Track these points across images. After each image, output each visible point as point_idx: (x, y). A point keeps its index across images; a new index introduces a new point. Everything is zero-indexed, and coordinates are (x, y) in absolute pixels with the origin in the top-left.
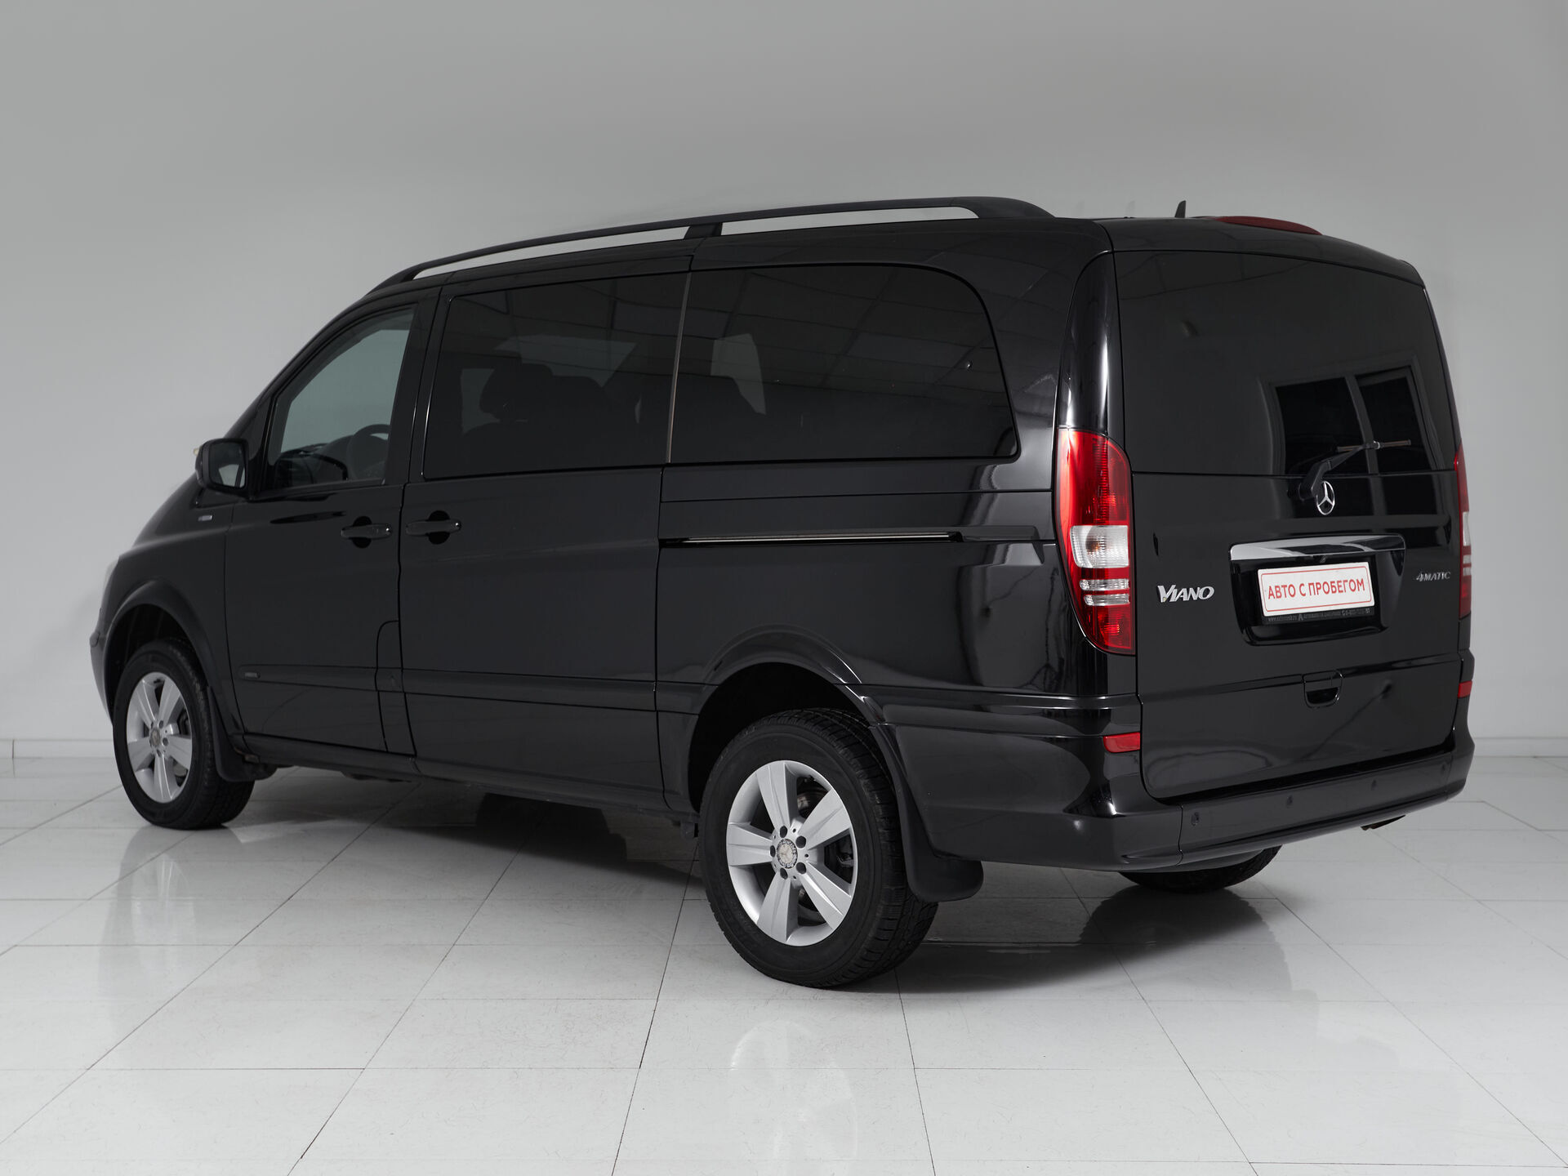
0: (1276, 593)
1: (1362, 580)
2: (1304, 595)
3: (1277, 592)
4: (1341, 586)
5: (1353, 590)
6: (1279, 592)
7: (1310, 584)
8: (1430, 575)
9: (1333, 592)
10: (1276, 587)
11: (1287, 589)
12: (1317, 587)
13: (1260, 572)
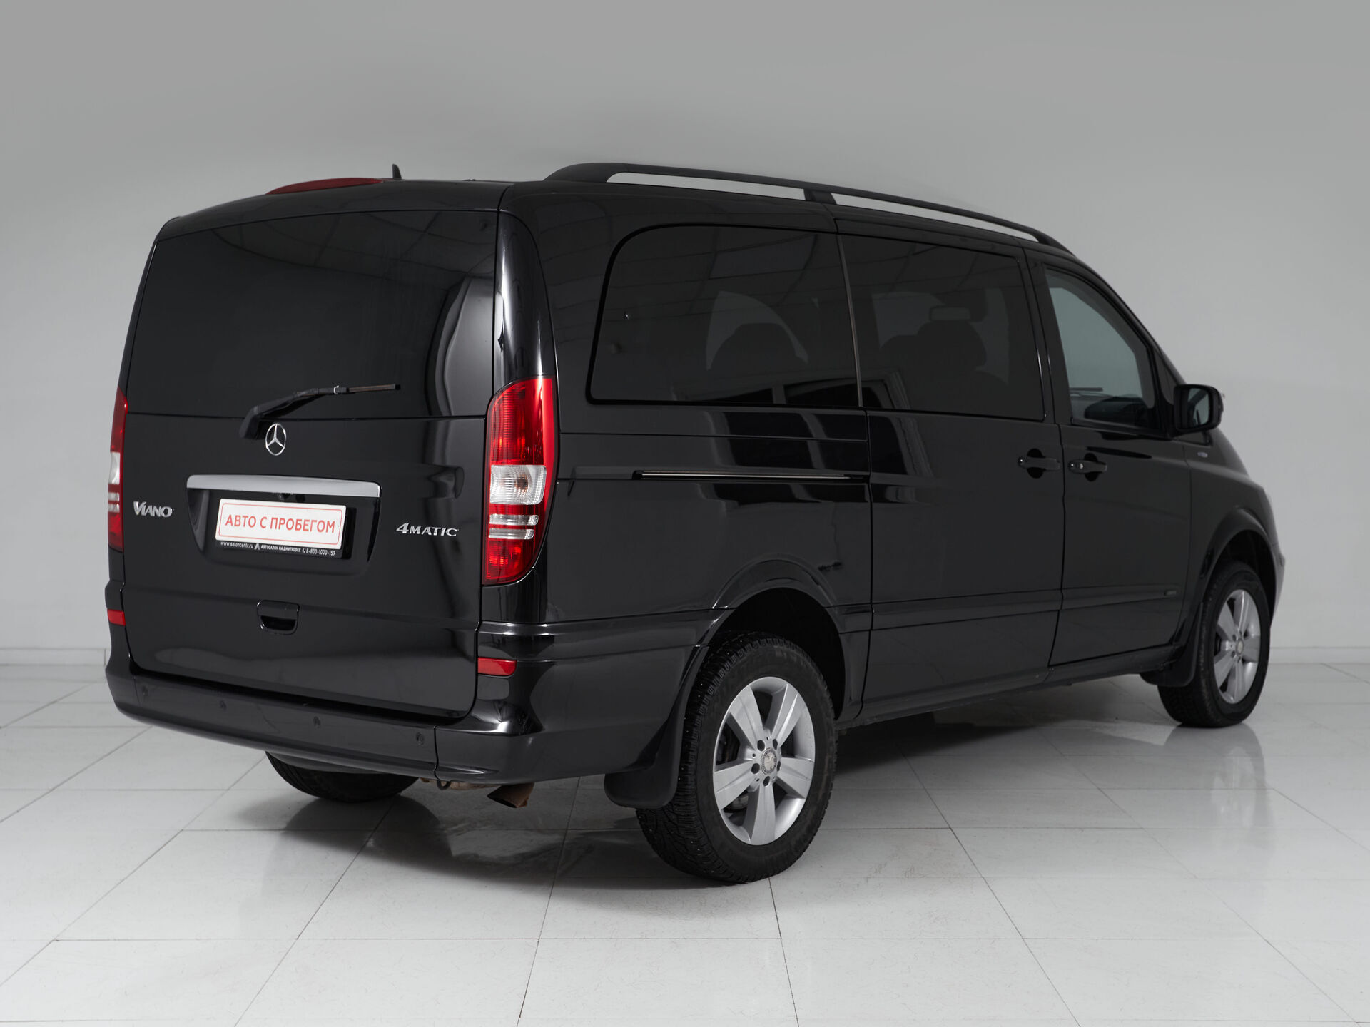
0: (234, 521)
1: (334, 522)
2: (264, 527)
3: (236, 520)
4: (307, 525)
5: (320, 531)
6: (239, 521)
7: (273, 519)
8: (419, 528)
9: (296, 529)
10: (236, 516)
11: (247, 520)
12: (279, 522)
13: (223, 501)
